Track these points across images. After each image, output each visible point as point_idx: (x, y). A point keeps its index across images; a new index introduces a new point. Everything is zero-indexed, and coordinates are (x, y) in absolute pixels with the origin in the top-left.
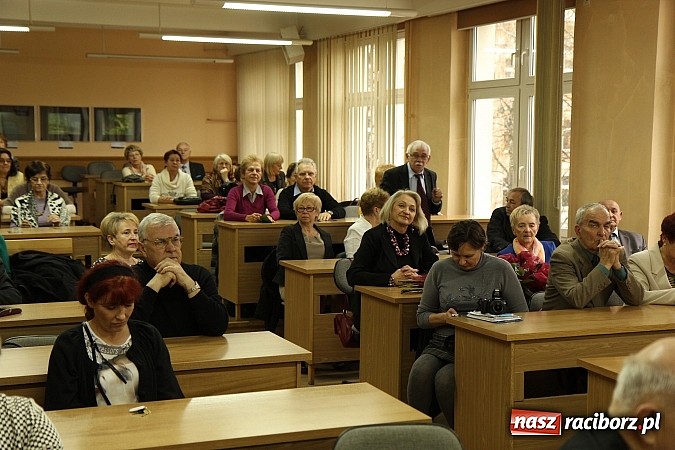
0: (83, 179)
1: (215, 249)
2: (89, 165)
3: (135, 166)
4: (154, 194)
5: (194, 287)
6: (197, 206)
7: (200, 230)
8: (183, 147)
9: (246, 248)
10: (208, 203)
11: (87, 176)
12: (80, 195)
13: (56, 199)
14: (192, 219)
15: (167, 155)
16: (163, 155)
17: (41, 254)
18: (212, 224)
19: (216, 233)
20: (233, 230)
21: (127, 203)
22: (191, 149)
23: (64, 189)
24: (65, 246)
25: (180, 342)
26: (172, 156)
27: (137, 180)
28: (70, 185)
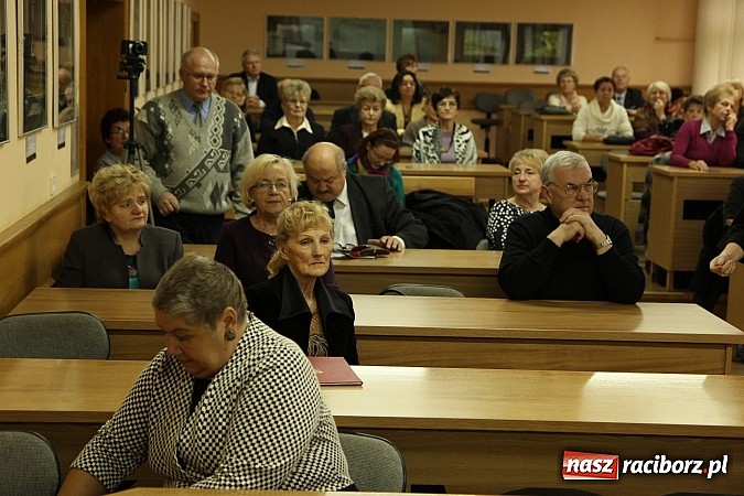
0: (498, 110)
1: (646, 202)
2: (506, 94)
3: (565, 95)
4: (578, 131)
5: (604, 242)
6: (629, 147)
7: (629, 176)
8: (621, 73)
9: (686, 202)
10: (644, 143)
11: (503, 106)
12: (493, 128)
13: (463, 133)
14: (619, 163)
15: (598, 84)
16: (593, 82)
17: (439, 195)
18: (644, 170)
19: (648, 181)
20: (670, 177)
21: (546, 140)
22: (630, 75)
23: (474, 121)
24: (466, 186)
25: (583, 307)
26: (604, 85)
27: (562, 112)
28: (482, 116)
